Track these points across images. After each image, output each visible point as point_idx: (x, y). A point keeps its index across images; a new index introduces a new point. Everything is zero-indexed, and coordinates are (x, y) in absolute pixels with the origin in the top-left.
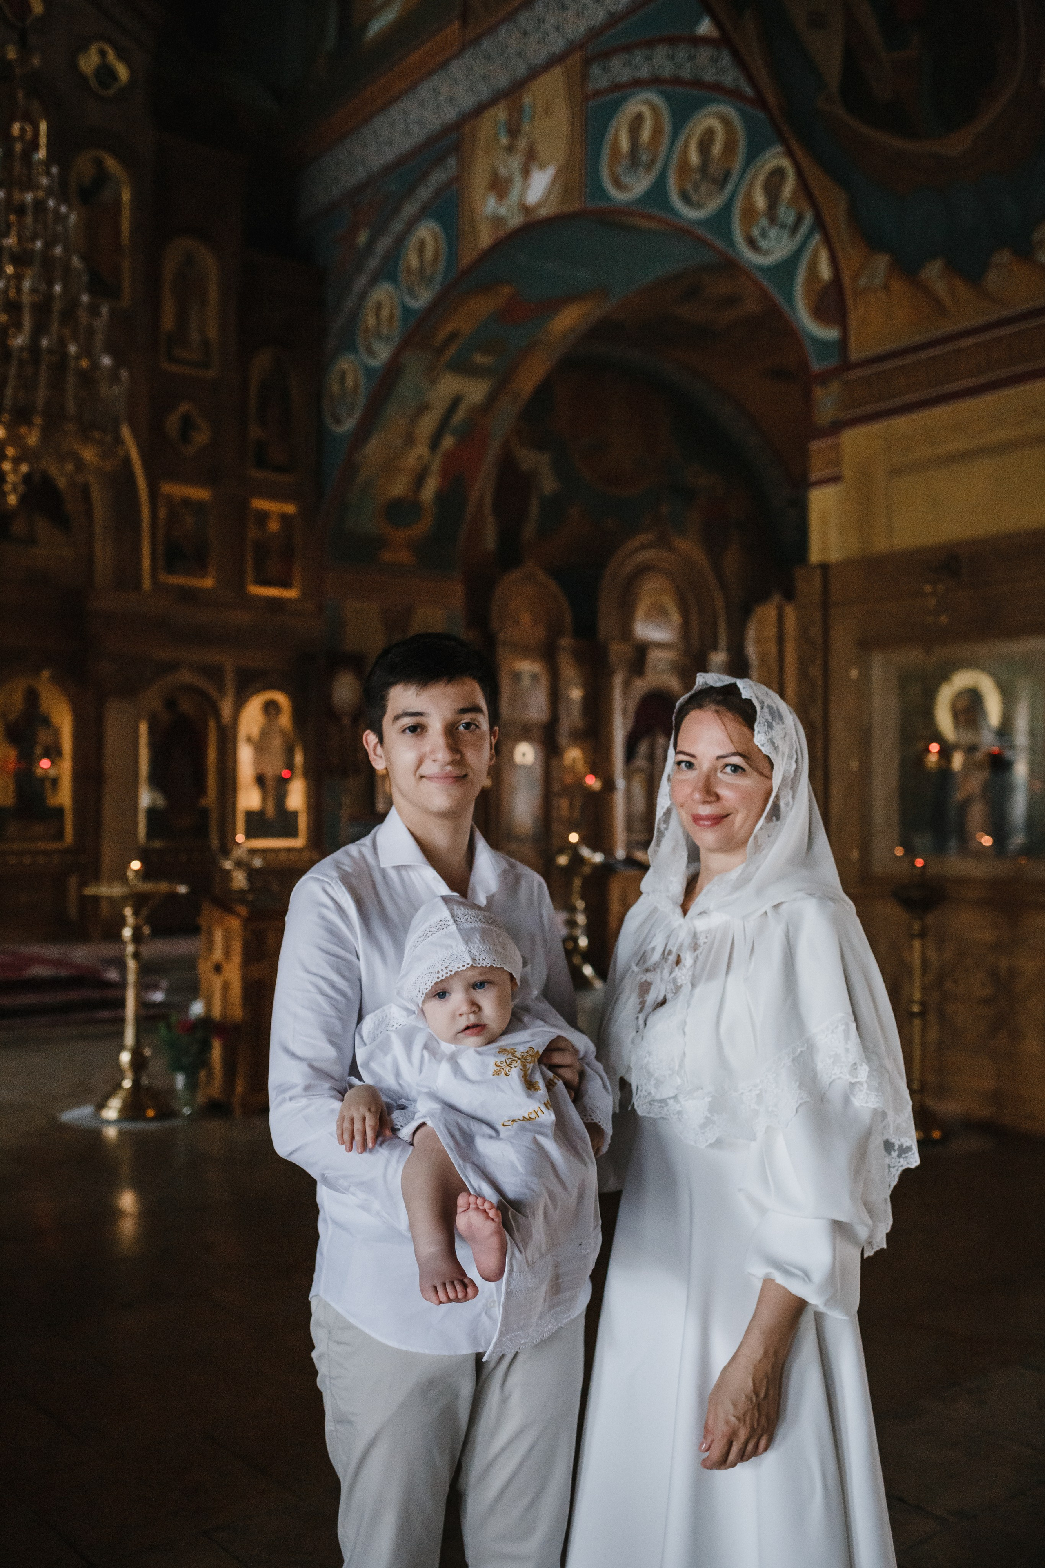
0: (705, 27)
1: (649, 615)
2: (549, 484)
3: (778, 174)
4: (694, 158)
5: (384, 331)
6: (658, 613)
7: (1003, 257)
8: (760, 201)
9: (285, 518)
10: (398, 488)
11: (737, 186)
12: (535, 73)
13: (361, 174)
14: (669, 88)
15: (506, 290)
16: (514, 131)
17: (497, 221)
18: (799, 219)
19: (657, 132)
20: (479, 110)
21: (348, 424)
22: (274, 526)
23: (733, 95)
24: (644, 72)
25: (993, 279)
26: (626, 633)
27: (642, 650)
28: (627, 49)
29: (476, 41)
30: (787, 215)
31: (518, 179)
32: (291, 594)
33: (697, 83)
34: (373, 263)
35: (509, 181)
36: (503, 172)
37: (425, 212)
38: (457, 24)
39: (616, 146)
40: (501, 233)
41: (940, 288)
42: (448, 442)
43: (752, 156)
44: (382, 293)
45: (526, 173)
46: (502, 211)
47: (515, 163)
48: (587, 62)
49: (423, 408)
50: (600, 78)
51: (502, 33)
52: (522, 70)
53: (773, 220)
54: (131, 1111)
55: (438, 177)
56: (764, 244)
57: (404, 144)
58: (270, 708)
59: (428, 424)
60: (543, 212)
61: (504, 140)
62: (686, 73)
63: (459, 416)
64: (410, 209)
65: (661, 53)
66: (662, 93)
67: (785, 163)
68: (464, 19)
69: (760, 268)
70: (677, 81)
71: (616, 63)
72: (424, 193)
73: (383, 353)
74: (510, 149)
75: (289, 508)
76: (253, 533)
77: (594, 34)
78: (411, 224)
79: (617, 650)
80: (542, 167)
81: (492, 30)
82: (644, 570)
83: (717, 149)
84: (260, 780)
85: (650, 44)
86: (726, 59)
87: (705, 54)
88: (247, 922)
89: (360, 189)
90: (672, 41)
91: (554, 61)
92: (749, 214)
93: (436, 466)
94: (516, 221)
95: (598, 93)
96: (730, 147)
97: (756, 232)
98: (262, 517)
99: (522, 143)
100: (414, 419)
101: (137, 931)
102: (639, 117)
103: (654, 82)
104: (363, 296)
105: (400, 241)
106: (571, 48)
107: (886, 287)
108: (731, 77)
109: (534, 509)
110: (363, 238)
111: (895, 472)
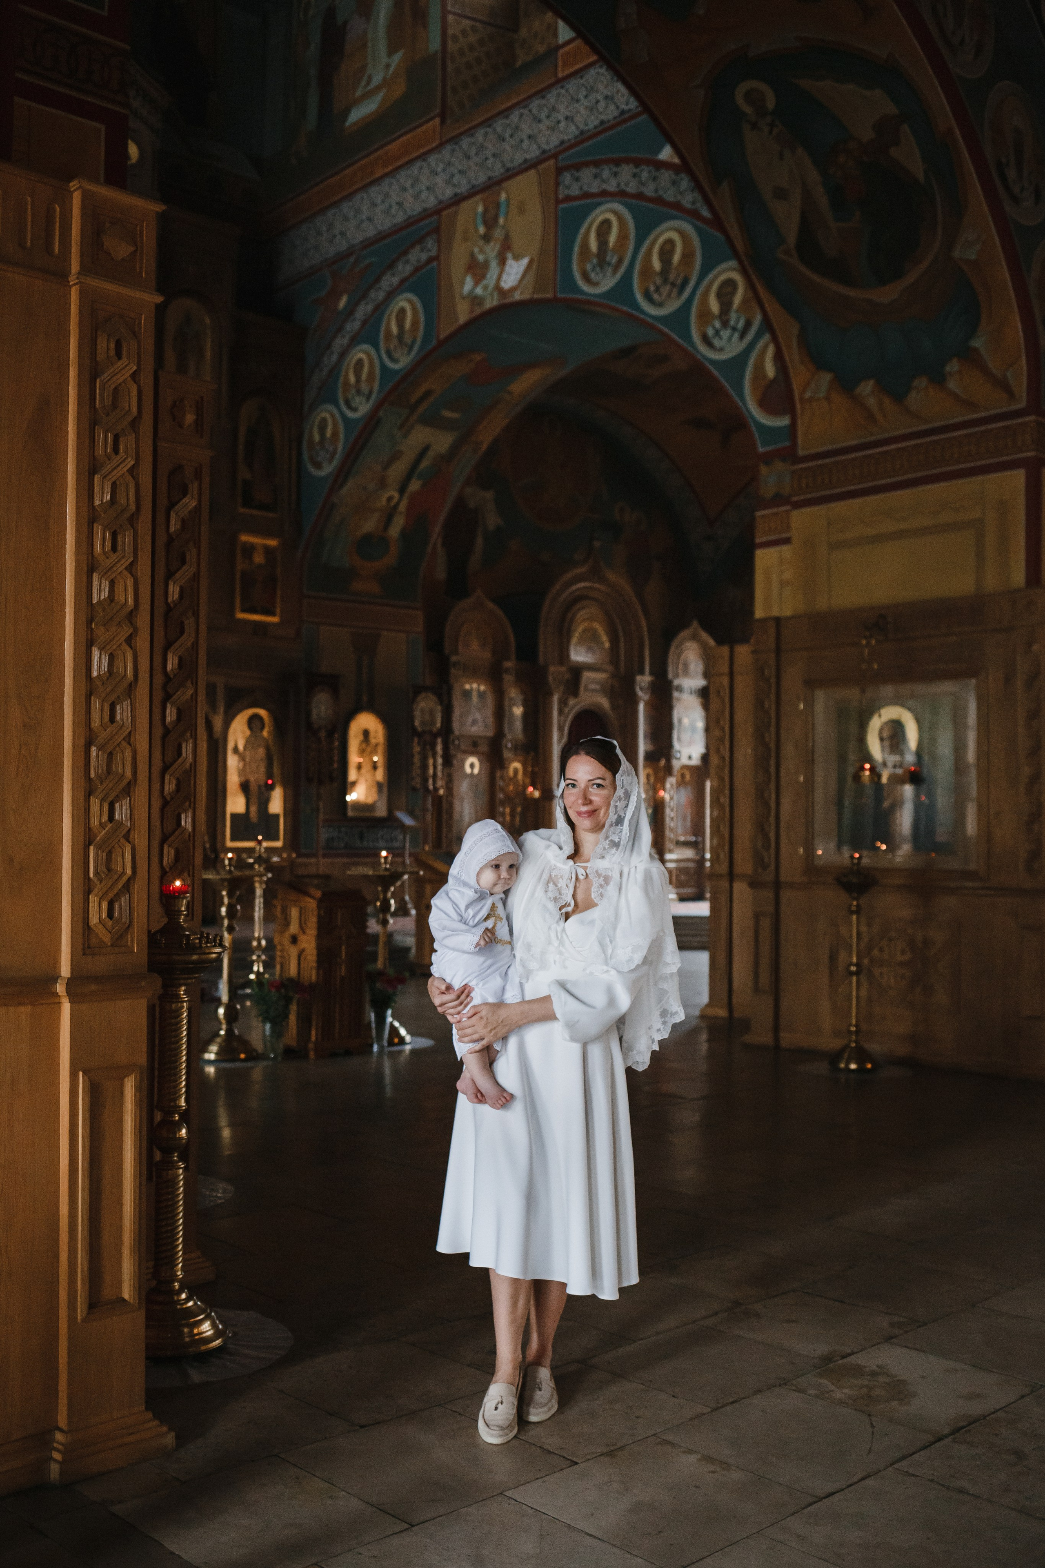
0: (666, 153)
1: (581, 641)
2: (492, 520)
3: (730, 284)
4: (657, 265)
5: (365, 388)
6: (591, 639)
7: (921, 382)
8: (714, 306)
9: (268, 550)
10: (369, 525)
11: (693, 293)
12: (510, 174)
13: (342, 245)
14: (634, 201)
15: (477, 357)
16: (490, 222)
17: (475, 300)
18: (748, 324)
19: (623, 237)
20: (458, 200)
21: (327, 469)
22: (259, 558)
23: (693, 215)
24: (612, 186)
25: (914, 399)
26: (563, 656)
27: (577, 671)
28: (597, 164)
29: (455, 140)
30: (737, 320)
31: (494, 265)
32: (275, 619)
33: (659, 200)
34: (353, 326)
35: (486, 266)
36: (481, 258)
37: (404, 286)
38: (437, 121)
39: (585, 246)
40: (478, 311)
41: (872, 402)
42: (415, 485)
43: (706, 269)
44: (361, 353)
45: (502, 262)
46: (479, 291)
47: (491, 251)
48: (559, 171)
49: (395, 456)
50: (571, 186)
51: (480, 135)
52: (498, 171)
53: (725, 324)
54: (227, 1053)
55: (417, 256)
56: (716, 342)
57: (384, 223)
58: (254, 723)
59: (398, 470)
60: (517, 296)
61: (482, 230)
62: (649, 190)
63: (425, 463)
64: (389, 281)
65: (626, 171)
66: (624, 204)
67: (737, 277)
68: (443, 117)
69: (713, 362)
70: (640, 196)
71: (587, 174)
72: (404, 269)
73: (364, 408)
74: (487, 238)
75: (273, 543)
76: (241, 565)
77: (565, 147)
78: (391, 295)
79: (555, 671)
80: (517, 258)
81: (470, 132)
82: (579, 598)
83: (677, 258)
84: (245, 787)
85: (617, 162)
86: (685, 183)
87: (666, 176)
88: (320, 902)
89: (341, 257)
90: (637, 163)
91: (529, 165)
92: (705, 315)
93: (402, 507)
94: (491, 302)
95: (568, 199)
96: (687, 256)
97: (710, 332)
98: (249, 550)
99: (498, 233)
100: (387, 466)
101: (231, 908)
102: (607, 223)
103: (621, 195)
104: (343, 355)
105: (380, 308)
106: (545, 157)
107: (827, 398)
108: (689, 199)
109: (480, 541)
110: (342, 303)
111: (834, 546)
